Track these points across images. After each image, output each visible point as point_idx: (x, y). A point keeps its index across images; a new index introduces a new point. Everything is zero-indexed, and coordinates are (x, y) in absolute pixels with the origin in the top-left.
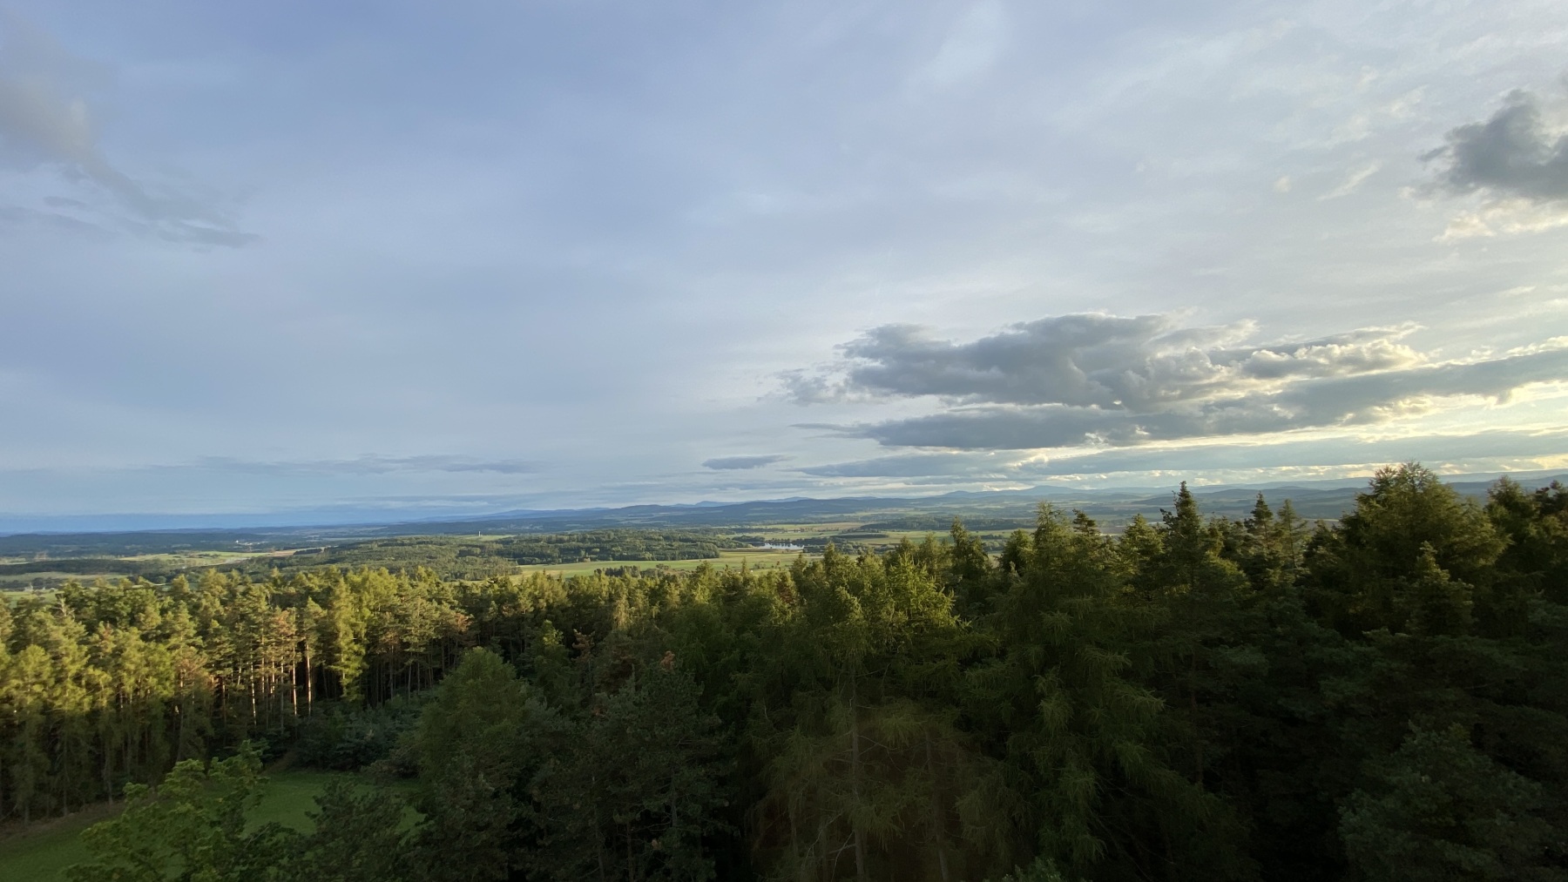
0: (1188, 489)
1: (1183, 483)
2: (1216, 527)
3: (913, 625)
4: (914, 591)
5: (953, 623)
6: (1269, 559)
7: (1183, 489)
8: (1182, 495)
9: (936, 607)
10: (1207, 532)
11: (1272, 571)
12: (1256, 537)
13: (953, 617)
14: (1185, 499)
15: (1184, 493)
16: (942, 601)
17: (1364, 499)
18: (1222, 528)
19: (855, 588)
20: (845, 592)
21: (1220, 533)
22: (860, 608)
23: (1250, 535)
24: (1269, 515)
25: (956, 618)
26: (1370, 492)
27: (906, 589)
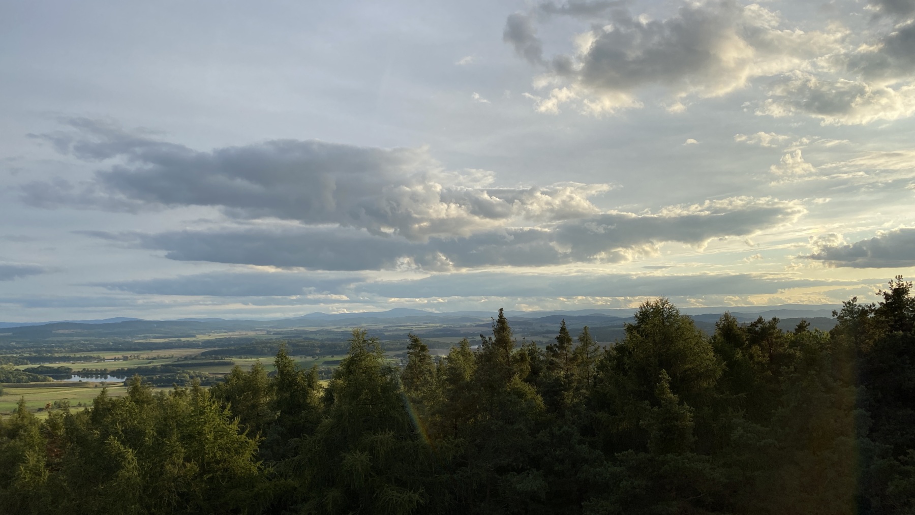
0: (504, 316)
1: (501, 310)
2: (527, 352)
3: (205, 477)
4: (210, 437)
5: (255, 470)
6: (564, 382)
7: (501, 316)
8: (499, 321)
9: (237, 452)
10: (518, 358)
11: (566, 393)
12: (558, 361)
13: (255, 463)
14: (502, 324)
15: (501, 320)
16: (243, 445)
17: (630, 329)
18: (532, 353)
19: (133, 437)
20: (117, 443)
21: (529, 358)
22: (135, 463)
23: (554, 359)
24: (569, 340)
25: (259, 463)
26: (634, 323)
27: (200, 433)
